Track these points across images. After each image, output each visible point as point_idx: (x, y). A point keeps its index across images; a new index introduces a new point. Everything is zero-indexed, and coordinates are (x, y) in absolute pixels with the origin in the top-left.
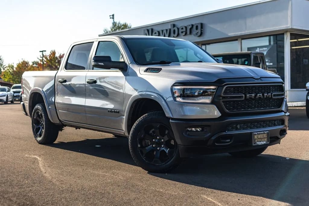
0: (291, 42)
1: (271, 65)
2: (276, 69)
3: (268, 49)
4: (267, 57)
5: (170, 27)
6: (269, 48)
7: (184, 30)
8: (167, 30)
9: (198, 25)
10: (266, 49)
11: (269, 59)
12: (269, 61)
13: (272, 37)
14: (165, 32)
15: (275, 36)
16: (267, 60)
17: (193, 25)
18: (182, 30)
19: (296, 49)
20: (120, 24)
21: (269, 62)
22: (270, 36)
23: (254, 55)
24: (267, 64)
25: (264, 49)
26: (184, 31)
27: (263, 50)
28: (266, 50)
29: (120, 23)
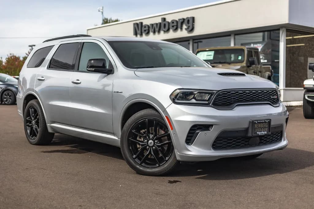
1: (265, 62)
2: (270, 66)
4: (262, 54)
5: (160, 21)
6: (264, 44)
7: (175, 24)
8: (157, 24)
9: (190, 19)
10: (261, 45)
11: (263, 56)
12: (263, 57)
13: (266, 33)
14: (155, 26)
15: (269, 32)
16: (261, 57)
17: (184, 19)
18: (173, 25)
21: (264, 59)
22: (264, 31)
23: (248, 49)
24: (262, 61)
25: (258, 45)
26: (175, 26)
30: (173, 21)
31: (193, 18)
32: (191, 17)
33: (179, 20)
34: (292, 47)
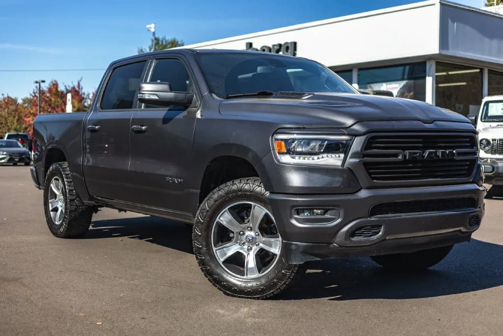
0: (437, 76)
3: (401, 86)
9: (289, 45)
17: (280, 45)
19: (444, 87)
20: (166, 42)
27: (393, 88)
28: (396, 88)
29: (165, 39)
30: (264, 48)
31: (295, 44)
32: (291, 43)
33: (274, 46)
34: (447, 86)
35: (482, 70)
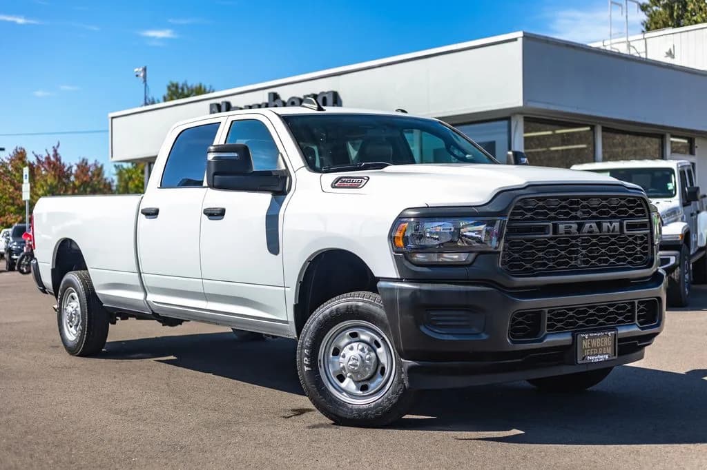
35: (593, 128)
